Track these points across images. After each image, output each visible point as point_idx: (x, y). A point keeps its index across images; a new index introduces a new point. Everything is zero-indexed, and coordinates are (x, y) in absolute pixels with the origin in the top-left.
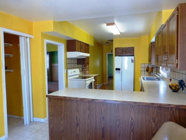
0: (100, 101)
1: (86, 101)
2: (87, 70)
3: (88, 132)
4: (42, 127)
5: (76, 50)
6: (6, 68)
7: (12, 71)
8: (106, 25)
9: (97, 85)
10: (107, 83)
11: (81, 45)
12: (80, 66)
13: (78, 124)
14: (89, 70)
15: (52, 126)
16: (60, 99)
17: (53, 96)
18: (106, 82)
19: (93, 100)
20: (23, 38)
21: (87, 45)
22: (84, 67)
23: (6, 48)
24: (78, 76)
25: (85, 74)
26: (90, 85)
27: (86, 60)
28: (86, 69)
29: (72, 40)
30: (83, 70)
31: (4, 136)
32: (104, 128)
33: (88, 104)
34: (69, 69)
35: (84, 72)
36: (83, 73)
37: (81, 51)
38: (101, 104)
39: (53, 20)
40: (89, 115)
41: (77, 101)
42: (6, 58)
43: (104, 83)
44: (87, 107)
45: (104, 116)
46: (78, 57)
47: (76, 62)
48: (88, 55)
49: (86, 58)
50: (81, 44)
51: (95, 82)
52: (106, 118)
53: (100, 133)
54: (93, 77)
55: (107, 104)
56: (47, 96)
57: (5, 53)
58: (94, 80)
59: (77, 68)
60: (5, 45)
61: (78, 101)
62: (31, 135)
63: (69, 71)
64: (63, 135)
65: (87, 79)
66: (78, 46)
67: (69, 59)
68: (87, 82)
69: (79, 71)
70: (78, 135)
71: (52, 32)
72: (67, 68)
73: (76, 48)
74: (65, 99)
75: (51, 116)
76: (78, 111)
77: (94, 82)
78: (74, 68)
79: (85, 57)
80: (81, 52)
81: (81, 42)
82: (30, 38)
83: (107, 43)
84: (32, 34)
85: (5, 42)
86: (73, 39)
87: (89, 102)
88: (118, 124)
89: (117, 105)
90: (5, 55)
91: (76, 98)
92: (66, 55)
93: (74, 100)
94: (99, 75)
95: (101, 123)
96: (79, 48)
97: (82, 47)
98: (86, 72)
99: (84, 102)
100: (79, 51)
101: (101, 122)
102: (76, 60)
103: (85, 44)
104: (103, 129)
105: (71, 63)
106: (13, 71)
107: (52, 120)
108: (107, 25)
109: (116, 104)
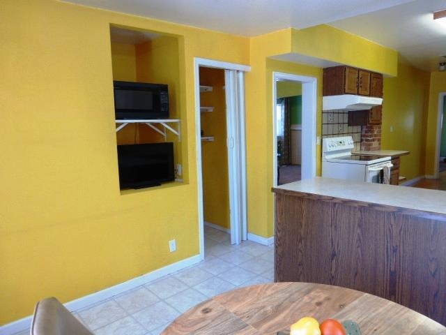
0: (388, 210)
1: (355, 208)
2: (374, 140)
3: (356, 274)
4: (262, 254)
5: (346, 91)
6: (202, 134)
7: (211, 139)
8: (432, 16)
9: (401, 178)
10: (435, 176)
11: (360, 77)
12: (357, 129)
13: (334, 255)
14: (379, 140)
15: (280, 250)
16: (299, 198)
17: (285, 191)
18: (433, 174)
19: (371, 206)
20: (231, 72)
21: (378, 77)
22: (366, 132)
23: (202, 94)
24: (349, 154)
25: (369, 150)
26: (378, 176)
27: (372, 113)
28: (371, 136)
29: (336, 67)
30: (363, 141)
31: (198, 255)
32: (395, 272)
33: (359, 214)
34: (327, 135)
35: (366, 145)
36: (363, 148)
37: (360, 92)
38: (392, 217)
39: (290, 28)
40: (361, 238)
41: (335, 204)
42: (203, 114)
43: (427, 176)
44: (357, 220)
45: (397, 246)
46: (350, 108)
47: (346, 121)
48: (377, 101)
49: (371, 109)
50: (360, 74)
51: (396, 171)
52: (402, 253)
53: (385, 282)
54: (390, 158)
55: (406, 217)
56: (273, 190)
57: (201, 106)
58: (392, 165)
59: (348, 134)
60: (201, 89)
61: (337, 205)
62: (243, 263)
63: (327, 141)
64: (301, 273)
65: (370, 162)
66: (350, 80)
67: (328, 112)
68: (370, 169)
69: (352, 142)
70: (333, 277)
71: (289, 54)
72: (323, 135)
73: (346, 85)
74: (309, 199)
75: (279, 232)
76: (336, 227)
77: (392, 169)
78: (338, 134)
79: (369, 108)
80: (358, 94)
81: (359, 70)
82: (244, 72)
83: (441, 64)
84: (248, 64)
85: (201, 84)
86: (338, 65)
87: (363, 209)
88: (432, 269)
89: (433, 223)
90: (201, 109)
91: (333, 198)
92: (320, 104)
93: (328, 201)
94: (408, 153)
95: (388, 260)
96: (354, 86)
97: (361, 82)
98: (370, 145)
99: (350, 207)
100: (353, 92)
101: (388, 257)
102: (346, 116)
103: (371, 73)
104: (393, 274)
105: (332, 123)
106: (213, 140)
107: (281, 238)
108: (437, 16)
109: (430, 220)
